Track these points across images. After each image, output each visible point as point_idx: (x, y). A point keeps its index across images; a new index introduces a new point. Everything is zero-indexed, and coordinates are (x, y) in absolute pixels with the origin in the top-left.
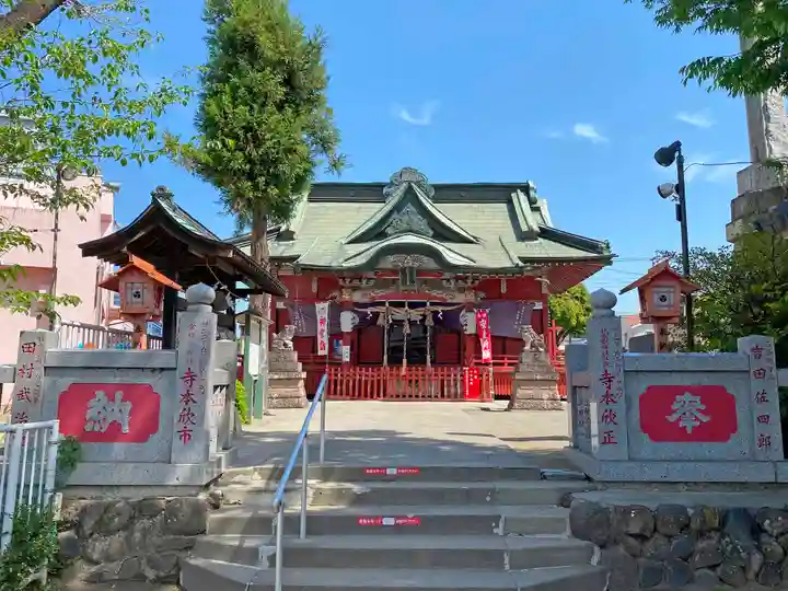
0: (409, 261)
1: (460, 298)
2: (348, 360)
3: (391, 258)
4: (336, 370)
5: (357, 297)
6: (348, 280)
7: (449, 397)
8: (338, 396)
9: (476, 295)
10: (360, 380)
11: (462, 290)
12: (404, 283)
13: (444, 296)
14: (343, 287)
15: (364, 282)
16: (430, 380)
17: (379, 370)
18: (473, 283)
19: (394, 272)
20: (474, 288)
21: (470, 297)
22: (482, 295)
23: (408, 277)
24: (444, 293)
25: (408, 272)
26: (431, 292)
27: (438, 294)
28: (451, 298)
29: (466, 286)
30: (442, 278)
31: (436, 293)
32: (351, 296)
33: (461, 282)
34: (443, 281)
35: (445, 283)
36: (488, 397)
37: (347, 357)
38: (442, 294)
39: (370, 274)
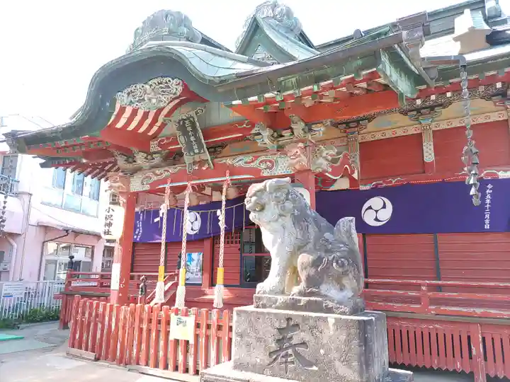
1: (284, 166)
2: (117, 286)
3: (124, 99)
5: (135, 185)
13: (256, 164)
21: (295, 159)
23: (192, 139)
24: (256, 158)
25: (189, 129)
26: (235, 161)
27: (246, 163)
28: (267, 168)
29: (295, 139)
30: (253, 132)
31: (243, 162)
32: (129, 182)
33: (287, 133)
34: (256, 137)
35: (260, 141)
37: (117, 282)
38: (253, 161)
39: (154, 146)
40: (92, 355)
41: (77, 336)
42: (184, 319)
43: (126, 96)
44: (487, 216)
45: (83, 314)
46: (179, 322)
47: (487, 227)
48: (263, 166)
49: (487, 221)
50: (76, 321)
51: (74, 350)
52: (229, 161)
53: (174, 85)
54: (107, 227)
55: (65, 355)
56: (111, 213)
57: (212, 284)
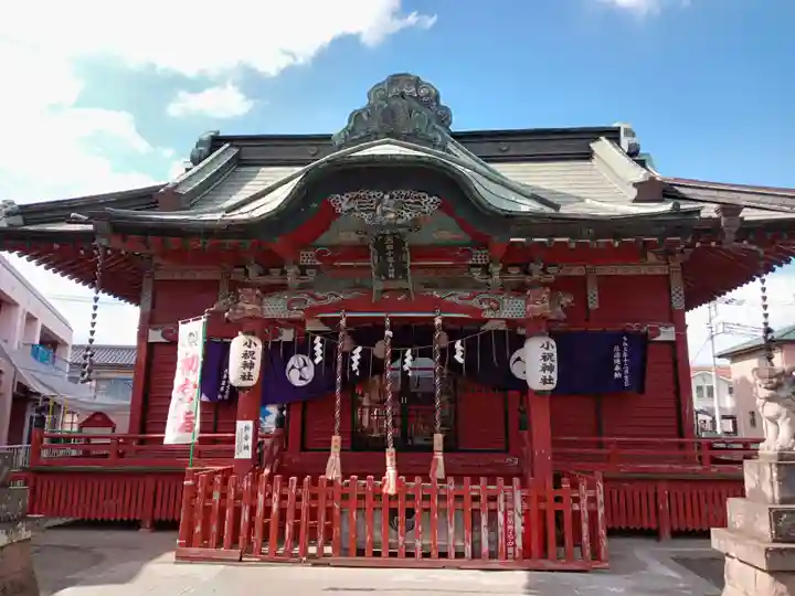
0: (388, 209)
1: (513, 308)
2: (247, 454)
3: (343, 203)
4: (210, 482)
5: (275, 308)
6: (253, 271)
7: (492, 555)
8: (212, 549)
9: (551, 299)
10: (268, 510)
11: (520, 290)
12: (383, 272)
13: (475, 303)
14: (244, 286)
15: (292, 270)
16: (442, 511)
17: (314, 482)
19: (358, 251)
20: (545, 285)
21: (540, 304)
22: (567, 300)
23: (391, 260)
24: (475, 295)
25: (390, 247)
26: (445, 295)
27: (460, 299)
28: (491, 308)
29: (528, 280)
30: (470, 262)
31: (456, 297)
32: (261, 304)
33: (514, 271)
34: (473, 269)
35: (477, 275)
36: (596, 555)
37: (246, 447)
38: (471, 298)
39: (307, 258)
40: (236, 553)
43: (347, 200)
45: (208, 496)
48: (485, 305)
50: (192, 508)
51: (194, 550)
52: (436, 294)
53: (429, 203)
54: (247, 370)
55: (174, 560)
56: (253, 348)
57: (303, 449)
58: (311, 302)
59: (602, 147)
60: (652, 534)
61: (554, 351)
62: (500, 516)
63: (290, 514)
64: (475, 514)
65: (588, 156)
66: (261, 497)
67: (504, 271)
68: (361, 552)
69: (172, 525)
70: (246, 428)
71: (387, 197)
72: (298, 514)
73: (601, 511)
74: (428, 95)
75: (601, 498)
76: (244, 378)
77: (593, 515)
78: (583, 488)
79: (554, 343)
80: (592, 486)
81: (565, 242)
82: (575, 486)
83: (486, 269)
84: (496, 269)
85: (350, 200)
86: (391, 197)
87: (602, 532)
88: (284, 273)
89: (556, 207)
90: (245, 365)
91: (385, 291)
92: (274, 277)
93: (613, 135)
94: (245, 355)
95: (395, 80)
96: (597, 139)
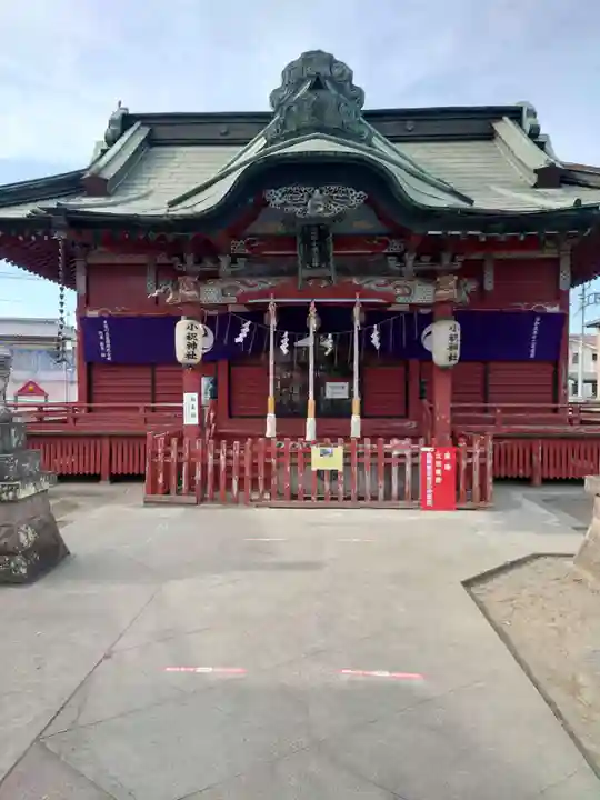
0: (317, 203)
1: (423, 294)
2: (195, 421)
3: (276, 197)
4: (168, 443)
5: (211, 294)
6: (190, 259)
7: (401, 497)
8: (173, 496)
9: (458, 286)
10: (217, 467)
11: (428, 276)
12: (308, 261)
13: (390, 288)
14: (183, 274)
15: (225, 261)
16: (361, 466)
17: (255, 444)
18: (453, 260)
19: (287, 241)
20: (454, 272)
21: (450, 290)
22: (471, 286)
23: (316, 249)
24: (390, 282)
25: (314, 238)
26: (363, 282)
27: (377, 286)
28: (404, 295)
29: (438, 267)
30: (386, 251)
31: (375, 284)
32: (198, 290)
33: (426, 259)
34: (390, 258)
35: (393, 264)
36: (483, 497)
37: (193, 416)
38: (386, 285)
39: (238, 246)
40: (193, 499)
41: (160, 480)
42: (329, 449)
43: (280, 195)
44: (533, 346)
45: (167, 454)
46: (324, 454)
47: (532, 356)
48: (399, 291)
49: (533, 351)
50: (154, 465)
51: (157, 497)
52: (355, 281)
53: (356, 197)
54: (191, 349)
55: (142, 503)
56: (195, 331)
57: (230, 416)
58: (243, 289)
59: (505, 128)
60: (526, 481)
61: (458, 333)
62: (408, 469)
63: (235, 471)
64: (388, 466)
65: (490, 136)
66: (210, 457)
67: (418, 259)
68: (294, 497)
69: (139, 478)
70: (193, 400)
71: (317, 191)
72: (242, 469)
73: (490, 463)
74: (342, 75)
75: (490, 453)
76: (188, 356)
77: (483, 466)
78: (476, 446)
79: (458, 326)
80: (482, 444)
81: (477, 236)
82: (470, 444)
83: (400, 258)
84: (410, 258)
85: (283, 194)
86: (321, 192)
87: (490, 480)
88: (217, 261)
89: (471, 202)
90: (189, 346)
91: (309, 278)
92: (208, 265)
93: (516, 114)
94: (188, 337)
95: (308, 58)
96: (500, 119)
